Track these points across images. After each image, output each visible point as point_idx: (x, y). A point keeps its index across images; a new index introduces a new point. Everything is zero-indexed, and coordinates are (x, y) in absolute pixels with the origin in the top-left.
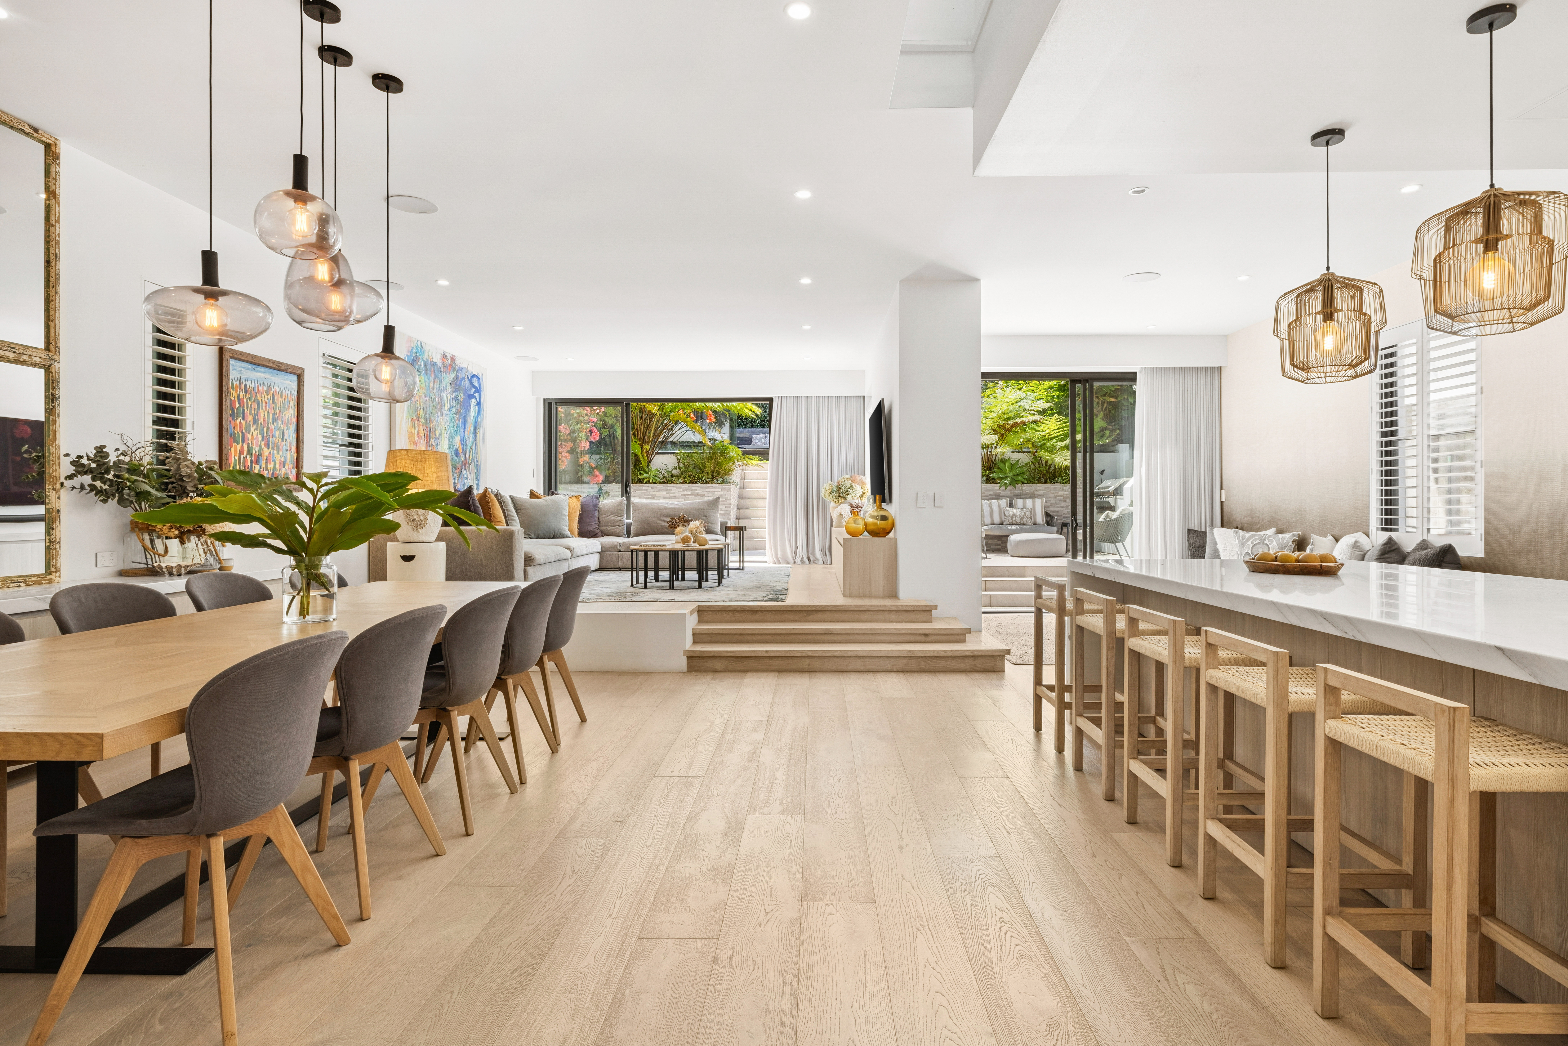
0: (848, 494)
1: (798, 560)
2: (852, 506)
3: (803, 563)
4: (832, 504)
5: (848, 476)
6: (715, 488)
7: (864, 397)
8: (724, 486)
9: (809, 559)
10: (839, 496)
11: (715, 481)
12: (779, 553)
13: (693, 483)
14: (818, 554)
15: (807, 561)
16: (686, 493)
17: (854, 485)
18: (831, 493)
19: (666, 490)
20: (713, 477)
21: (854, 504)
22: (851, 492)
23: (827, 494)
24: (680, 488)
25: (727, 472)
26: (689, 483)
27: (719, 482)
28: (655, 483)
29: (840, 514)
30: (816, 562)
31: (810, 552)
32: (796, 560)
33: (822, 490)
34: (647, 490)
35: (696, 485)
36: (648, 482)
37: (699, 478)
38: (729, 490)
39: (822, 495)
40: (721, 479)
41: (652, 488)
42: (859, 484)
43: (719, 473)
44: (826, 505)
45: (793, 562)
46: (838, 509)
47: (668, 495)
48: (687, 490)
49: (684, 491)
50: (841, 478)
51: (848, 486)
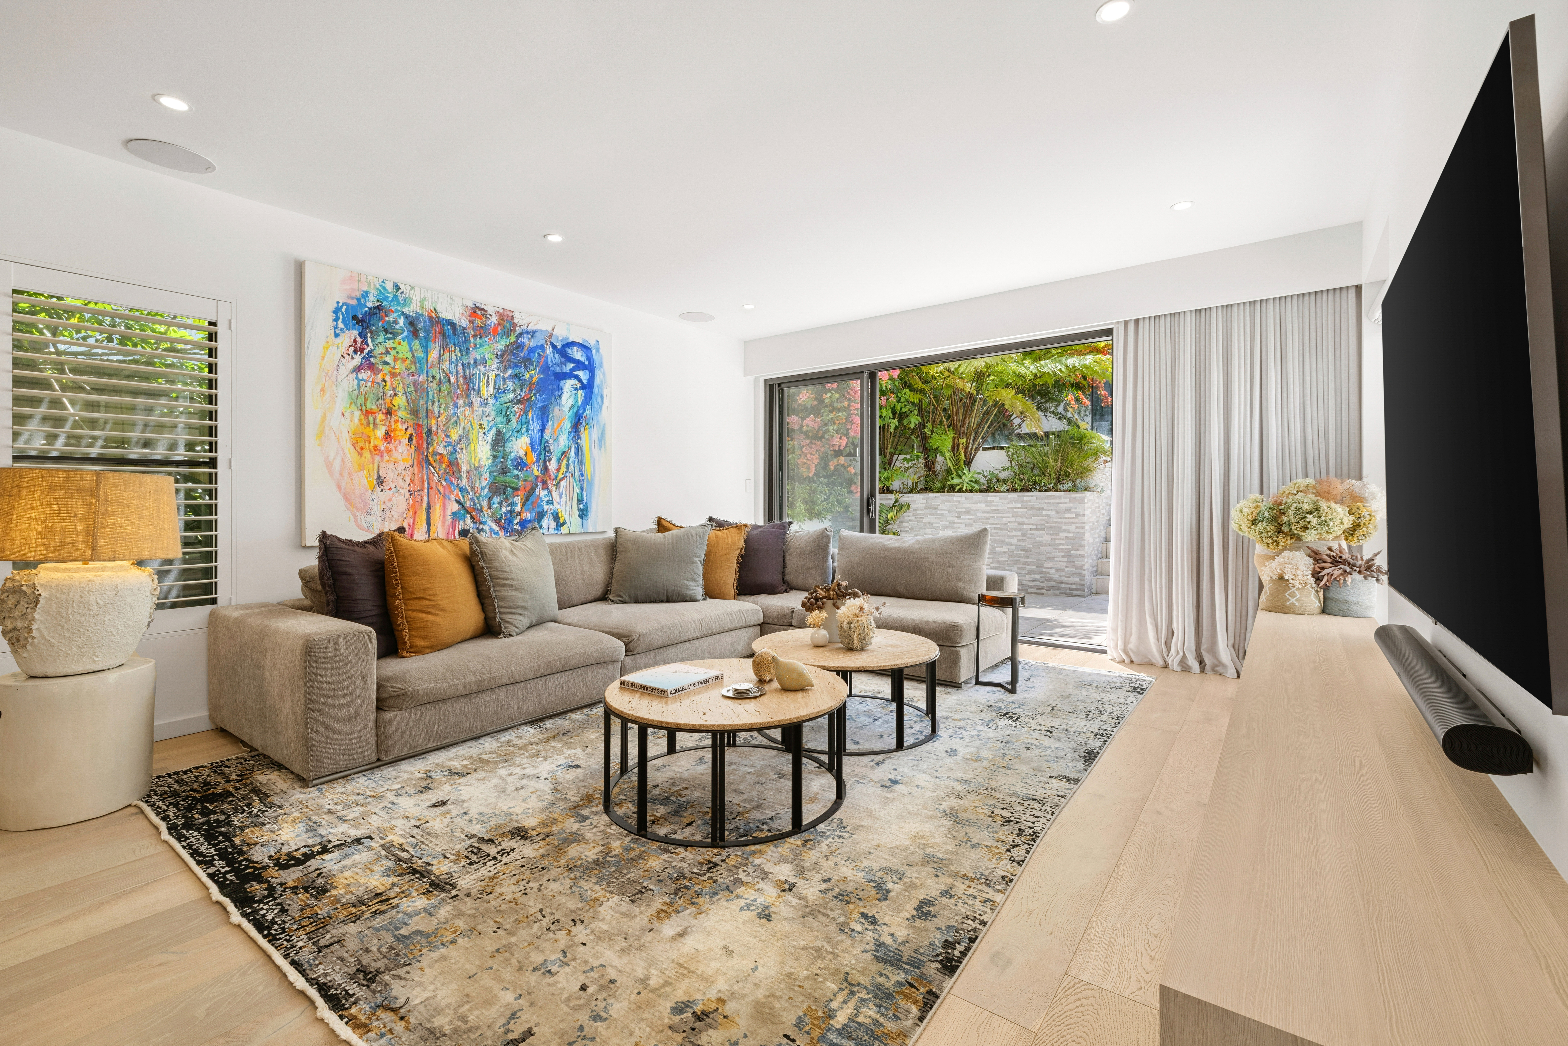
0: (1305, 528)
1: (1174, 661)
2: (1315, 556)
3: (1185, 668)
4: (1260, 549)
5: (1310, 481)
6: (1060, 497)
7: (1358, 288)
8: (1073, 495)
9: (1201, 662)
10: (1280, 531)
11: (1060, 487)
12: (1133, 640)
13: (1028, 491)
14: (1225, 654)
15: (1196, 666)
16: (1014, 505)
17: (1324, 505)
18: (1254, 523)
19: (986, 501)
20: (1058, 480)
21: (1324, 551)
22: (1314, 521)
23: (1245, 525)
24: (1006, 498)
25: (1084, 472)
26: (1022, 490)
27: (1065, 488)
28: (971, 491)
29: (1281, 578)
30: (1220, 669)
31: (1204, 647)
32: (1170, 661)
33: (1234, 514)
34: (959, 501)
35: (1030, 493)
36: (960, 491)
37: (1035, 483)
38: (1082, 501)
39: (1233, 526)
40: (1070, 484)
41: (966, 499)
42: (1341, 502)
43: (1067, 475)
44: (1244, 548)
45: (1161, 663)
46: (1274, 564)
47: (988, 508)
48: (1015, 501)
49: (1011, 502)
50: (1290, 484)
51: (1306, 507)
